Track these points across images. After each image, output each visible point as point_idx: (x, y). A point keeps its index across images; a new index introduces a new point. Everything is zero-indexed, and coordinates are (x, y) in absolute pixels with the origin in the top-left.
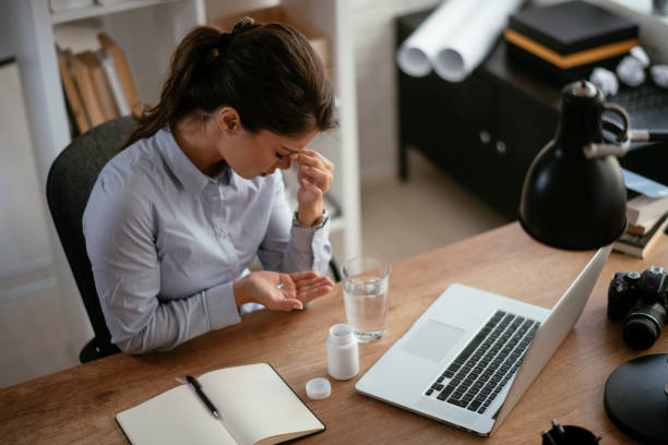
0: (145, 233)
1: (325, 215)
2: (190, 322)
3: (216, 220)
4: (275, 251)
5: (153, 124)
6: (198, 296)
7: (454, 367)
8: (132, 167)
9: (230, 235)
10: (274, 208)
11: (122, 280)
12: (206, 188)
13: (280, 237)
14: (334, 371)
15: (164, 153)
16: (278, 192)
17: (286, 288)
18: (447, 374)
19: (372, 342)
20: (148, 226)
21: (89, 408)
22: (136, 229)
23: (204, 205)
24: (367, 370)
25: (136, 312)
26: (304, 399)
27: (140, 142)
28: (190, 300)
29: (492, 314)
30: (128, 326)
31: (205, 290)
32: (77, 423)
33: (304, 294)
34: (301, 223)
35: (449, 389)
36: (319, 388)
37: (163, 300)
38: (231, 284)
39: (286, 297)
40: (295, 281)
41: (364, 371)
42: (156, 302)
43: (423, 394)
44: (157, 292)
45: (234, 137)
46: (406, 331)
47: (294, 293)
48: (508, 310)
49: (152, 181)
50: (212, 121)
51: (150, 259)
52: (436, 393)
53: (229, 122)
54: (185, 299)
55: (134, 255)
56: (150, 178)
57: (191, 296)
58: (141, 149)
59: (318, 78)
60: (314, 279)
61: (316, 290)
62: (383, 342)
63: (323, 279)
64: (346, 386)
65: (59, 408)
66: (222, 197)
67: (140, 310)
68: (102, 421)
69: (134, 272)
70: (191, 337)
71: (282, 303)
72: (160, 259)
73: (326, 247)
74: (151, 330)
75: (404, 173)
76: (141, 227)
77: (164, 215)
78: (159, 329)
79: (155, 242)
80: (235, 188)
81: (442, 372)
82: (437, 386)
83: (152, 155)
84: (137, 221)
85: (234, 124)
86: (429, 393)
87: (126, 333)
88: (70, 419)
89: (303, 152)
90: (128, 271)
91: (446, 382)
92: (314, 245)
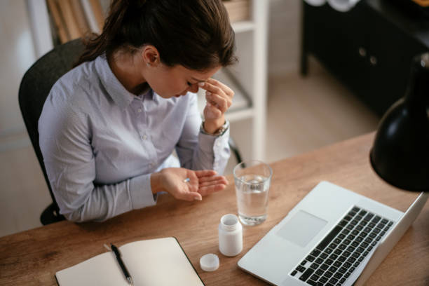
0: (83, 137)
1: (225, 126)
2: (117, 203)
3: (141, 126)
4: (187, 149)
5: (94, 51)
6: (124, 183)
7: (315, 253)
8: (74, 85)
9: (152, 137)
10: (187, 117)
11: (65, 170)
12: (133, 102)
13: (191, 138)
14: (223, 249)
15: (101, 75)
16: (192, 104)
17: (191, 182)
18: (309, 258)
19: (256, 225)
20: (84, 132)
21: (38, 265)
22: (75, 135)
23: (131, 115)
24: (249, 249)
25: (75, 194)
26: (198, 270)
27: (84, 65)
28: (118, 186)
29: (349, 209)
30: (70, 203)
31: (130, 178)
32: (27, 276)
33: (204, 188)
34: (206, 131)
35: (310, 271)
36: (210, 262)
37: (98, 184)
38: (149, 176)
39: (190, 189)
40: (199, 177)
41: (247, 250)
42: (92, 187)
43: (289, 274)
44: (92, 179)
45: (155, 68)
46: (283, 218)
47: (197, 187)
48: (363, 207)
49: (89, 97)
50: (138, 54)
51: (87, 156)
52: (299, 274)
53: (151, 56)
54: (115, 185)
55: (73, 153)
56: (87, 94)
57: (119, 183)
58: (83, 70)
59: (222, 26)
60: (213, 177)
61: (213, 186)
62: (264, 226)
63: (219, 179)
64: (231, 262)
65: (15, 263)
66: (146, 109)
67: (79, 192)
68: (45, 277)
69: (73, 165)
70: (118, 214)
71: (186, 195)
72: (95, 155)
73: (226, 150)
74: (87, 207)
75: (304, 70)
76: (78, 133)
77: (97, 124)
78: (93, 207)
79: (90, 143)
80: (156, 102)
81: (306, 256)
82: (300, 269)
83: (91, 76)
84: (75, 128)
85: (155, 58)
86: (293, 274)
87: (69, 209)
88: (22, 273)
89: (208, 82)
90: (69, 164)
91: (308, 265)
92: (215, 148)
